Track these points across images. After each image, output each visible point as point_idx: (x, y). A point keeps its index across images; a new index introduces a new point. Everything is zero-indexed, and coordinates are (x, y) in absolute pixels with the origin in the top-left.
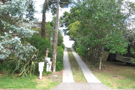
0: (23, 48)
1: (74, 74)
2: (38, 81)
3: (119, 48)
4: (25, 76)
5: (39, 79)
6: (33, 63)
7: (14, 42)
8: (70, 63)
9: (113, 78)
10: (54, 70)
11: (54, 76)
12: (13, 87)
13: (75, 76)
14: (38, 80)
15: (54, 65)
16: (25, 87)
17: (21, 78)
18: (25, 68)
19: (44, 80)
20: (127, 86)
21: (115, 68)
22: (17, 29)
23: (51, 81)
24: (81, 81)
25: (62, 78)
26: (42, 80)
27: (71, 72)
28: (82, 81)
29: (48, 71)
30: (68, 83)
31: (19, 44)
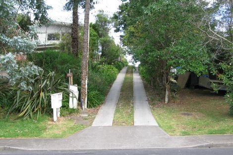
0: (20, 71)
1: (117, 111)
2: (50, 125)
3: (193, 65)
4: (30, 117)
5: (53, 121)
6: (42, 94)
7: (5, 61)
8: (120, 93)
9: (183, 116)
10: (85, 106)
11: (82, 115)
12: (4, 136)
13: (118, 115)
14: (50, 122)
15: (83, 98)
16: (23, 135)
17: (22, 120)
18: (30, 104)
19: (61, 122)
20: (200, 130)
21: (195, 99)
22: (7, 40)
23: (72, 124)
24: (124, 124)
25: (94, 118)
26: (57, 123)
27: (115, 108)
28: (126, 123)
29: (72, 108)
30: (100, 128)
31: (13, 65)
